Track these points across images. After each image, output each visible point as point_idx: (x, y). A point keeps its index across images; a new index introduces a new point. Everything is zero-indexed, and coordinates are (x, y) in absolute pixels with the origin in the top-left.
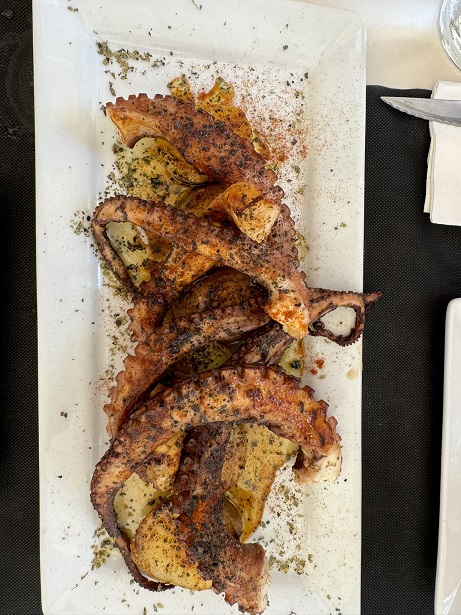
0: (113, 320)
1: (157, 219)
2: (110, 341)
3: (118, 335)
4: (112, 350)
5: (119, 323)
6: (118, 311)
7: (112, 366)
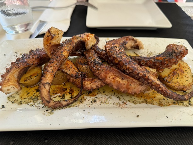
0: (94, 103)
1: (51, 68)
2: (103, 104)
3: (100, 102)
4: (106, 104)
5: (95, 101)
6: (90, 102)
7: (114, 104)
